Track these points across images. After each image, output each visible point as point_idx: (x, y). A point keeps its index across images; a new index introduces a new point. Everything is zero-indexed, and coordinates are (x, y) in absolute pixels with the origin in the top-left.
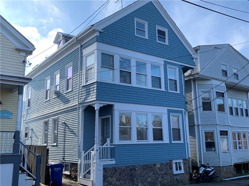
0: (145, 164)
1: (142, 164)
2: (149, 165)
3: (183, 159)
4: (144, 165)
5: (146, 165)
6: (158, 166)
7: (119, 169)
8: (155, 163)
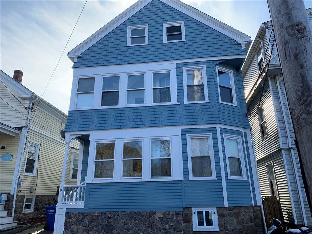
0: (134, 211)
1: (128, 211)
2: (140, 213)
3: (217, 208)
4: (131, 213)
5: (136, 212)
6: (159, 215)
7: (88, 215)
8: (154, 210)
